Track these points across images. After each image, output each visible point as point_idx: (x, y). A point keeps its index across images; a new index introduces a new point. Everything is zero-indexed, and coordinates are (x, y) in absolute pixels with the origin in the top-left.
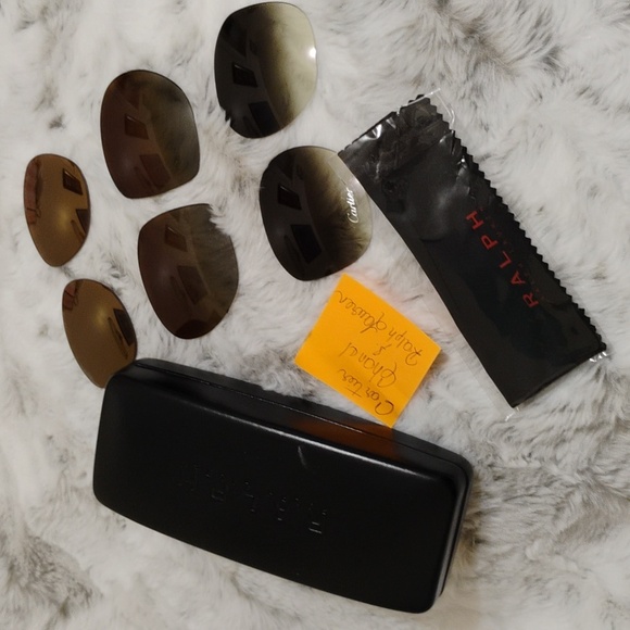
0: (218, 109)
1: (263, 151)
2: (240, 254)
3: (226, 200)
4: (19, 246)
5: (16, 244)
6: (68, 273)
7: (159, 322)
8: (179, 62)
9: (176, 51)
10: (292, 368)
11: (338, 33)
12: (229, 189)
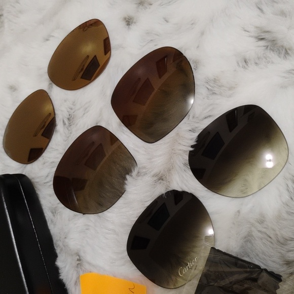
0: (196, 135)
1: (187, 182)
2: (120, 202)
3: (145, 174)
4: (48, 42)
5: (47, 40)
6: (50, 87)
7: (54, 169)
8: (209, 87)
9: (215, 80)
10: (78, 273)
11: (288, 190)
12: (152, 173)
